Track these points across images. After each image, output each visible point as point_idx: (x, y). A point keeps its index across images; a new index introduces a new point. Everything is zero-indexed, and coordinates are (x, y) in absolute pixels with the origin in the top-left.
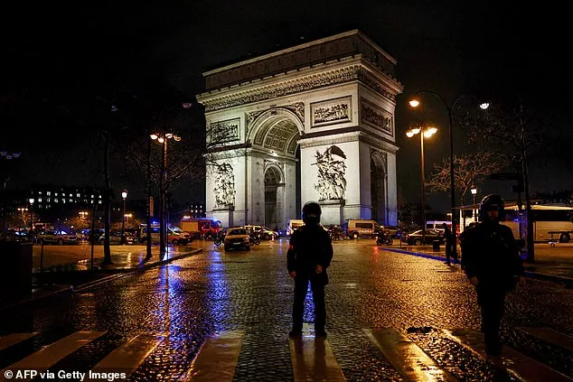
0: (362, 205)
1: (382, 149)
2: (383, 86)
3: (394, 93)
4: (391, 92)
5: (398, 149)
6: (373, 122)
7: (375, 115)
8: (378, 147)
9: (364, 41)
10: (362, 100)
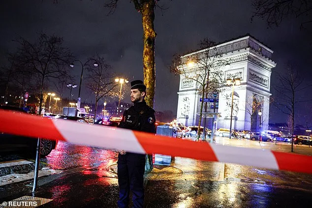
0: (246, 120)
1: (260, 94)
2: (263, 64)
3: (270, 67)
4: (269, 67)
5: (271, 95)
6: (256, 81)
7: (258, 77)
8: (258, 93)
9: (253, 42)
10: (249, 70)
